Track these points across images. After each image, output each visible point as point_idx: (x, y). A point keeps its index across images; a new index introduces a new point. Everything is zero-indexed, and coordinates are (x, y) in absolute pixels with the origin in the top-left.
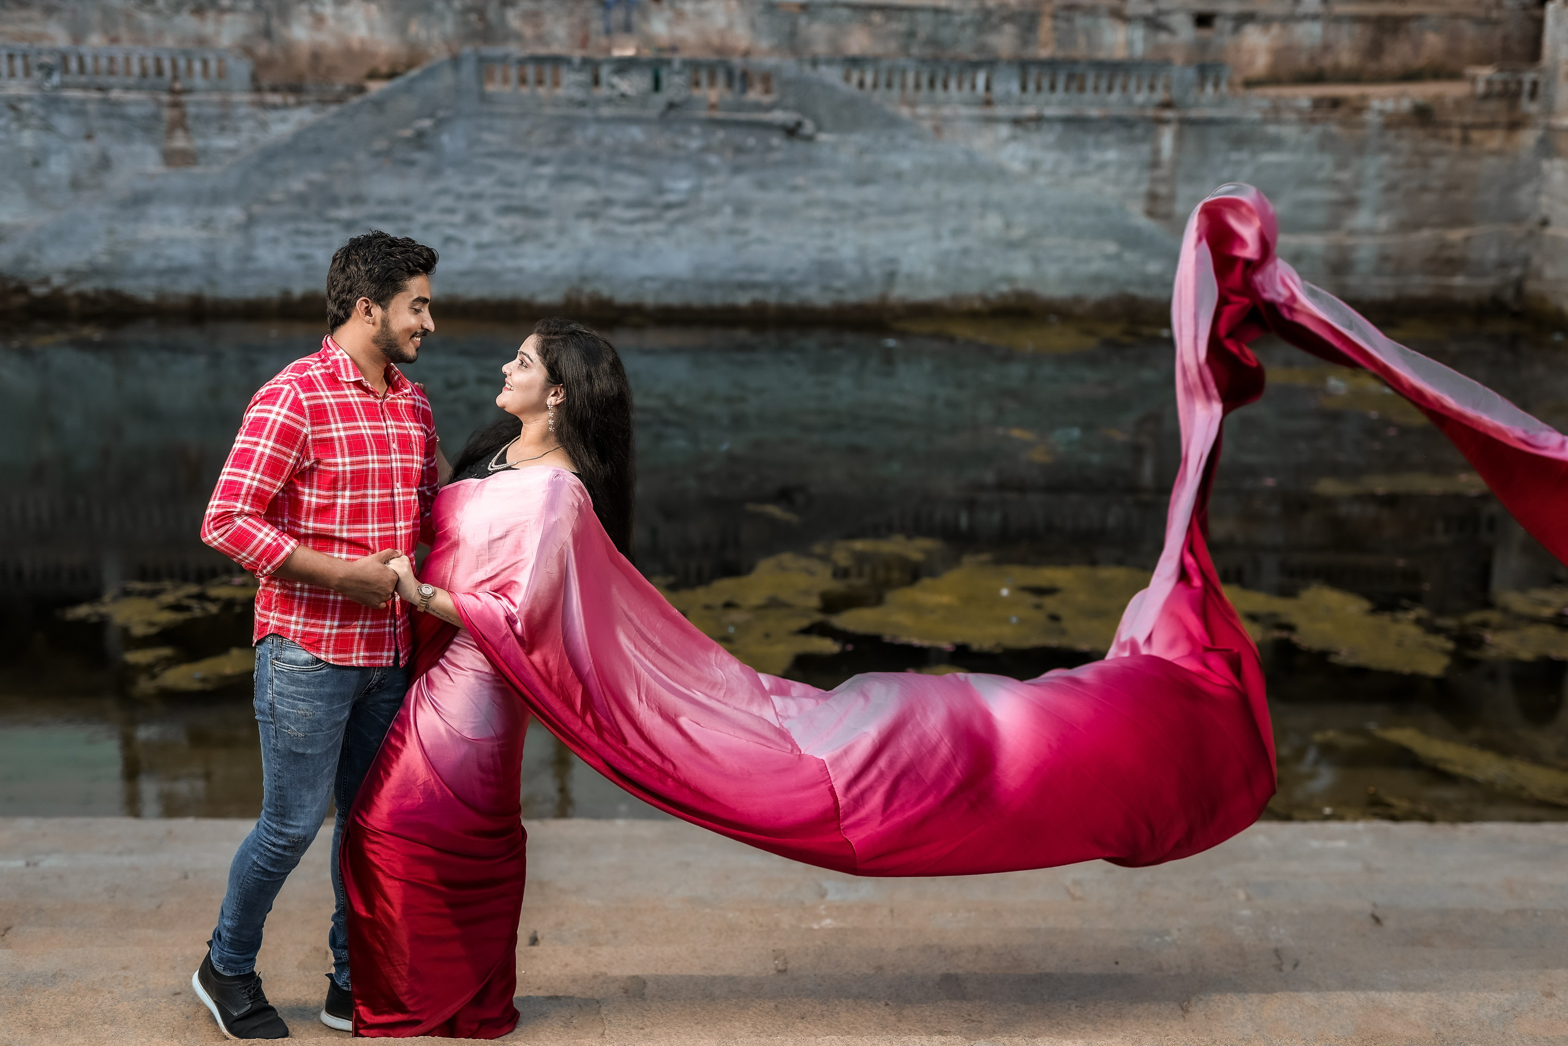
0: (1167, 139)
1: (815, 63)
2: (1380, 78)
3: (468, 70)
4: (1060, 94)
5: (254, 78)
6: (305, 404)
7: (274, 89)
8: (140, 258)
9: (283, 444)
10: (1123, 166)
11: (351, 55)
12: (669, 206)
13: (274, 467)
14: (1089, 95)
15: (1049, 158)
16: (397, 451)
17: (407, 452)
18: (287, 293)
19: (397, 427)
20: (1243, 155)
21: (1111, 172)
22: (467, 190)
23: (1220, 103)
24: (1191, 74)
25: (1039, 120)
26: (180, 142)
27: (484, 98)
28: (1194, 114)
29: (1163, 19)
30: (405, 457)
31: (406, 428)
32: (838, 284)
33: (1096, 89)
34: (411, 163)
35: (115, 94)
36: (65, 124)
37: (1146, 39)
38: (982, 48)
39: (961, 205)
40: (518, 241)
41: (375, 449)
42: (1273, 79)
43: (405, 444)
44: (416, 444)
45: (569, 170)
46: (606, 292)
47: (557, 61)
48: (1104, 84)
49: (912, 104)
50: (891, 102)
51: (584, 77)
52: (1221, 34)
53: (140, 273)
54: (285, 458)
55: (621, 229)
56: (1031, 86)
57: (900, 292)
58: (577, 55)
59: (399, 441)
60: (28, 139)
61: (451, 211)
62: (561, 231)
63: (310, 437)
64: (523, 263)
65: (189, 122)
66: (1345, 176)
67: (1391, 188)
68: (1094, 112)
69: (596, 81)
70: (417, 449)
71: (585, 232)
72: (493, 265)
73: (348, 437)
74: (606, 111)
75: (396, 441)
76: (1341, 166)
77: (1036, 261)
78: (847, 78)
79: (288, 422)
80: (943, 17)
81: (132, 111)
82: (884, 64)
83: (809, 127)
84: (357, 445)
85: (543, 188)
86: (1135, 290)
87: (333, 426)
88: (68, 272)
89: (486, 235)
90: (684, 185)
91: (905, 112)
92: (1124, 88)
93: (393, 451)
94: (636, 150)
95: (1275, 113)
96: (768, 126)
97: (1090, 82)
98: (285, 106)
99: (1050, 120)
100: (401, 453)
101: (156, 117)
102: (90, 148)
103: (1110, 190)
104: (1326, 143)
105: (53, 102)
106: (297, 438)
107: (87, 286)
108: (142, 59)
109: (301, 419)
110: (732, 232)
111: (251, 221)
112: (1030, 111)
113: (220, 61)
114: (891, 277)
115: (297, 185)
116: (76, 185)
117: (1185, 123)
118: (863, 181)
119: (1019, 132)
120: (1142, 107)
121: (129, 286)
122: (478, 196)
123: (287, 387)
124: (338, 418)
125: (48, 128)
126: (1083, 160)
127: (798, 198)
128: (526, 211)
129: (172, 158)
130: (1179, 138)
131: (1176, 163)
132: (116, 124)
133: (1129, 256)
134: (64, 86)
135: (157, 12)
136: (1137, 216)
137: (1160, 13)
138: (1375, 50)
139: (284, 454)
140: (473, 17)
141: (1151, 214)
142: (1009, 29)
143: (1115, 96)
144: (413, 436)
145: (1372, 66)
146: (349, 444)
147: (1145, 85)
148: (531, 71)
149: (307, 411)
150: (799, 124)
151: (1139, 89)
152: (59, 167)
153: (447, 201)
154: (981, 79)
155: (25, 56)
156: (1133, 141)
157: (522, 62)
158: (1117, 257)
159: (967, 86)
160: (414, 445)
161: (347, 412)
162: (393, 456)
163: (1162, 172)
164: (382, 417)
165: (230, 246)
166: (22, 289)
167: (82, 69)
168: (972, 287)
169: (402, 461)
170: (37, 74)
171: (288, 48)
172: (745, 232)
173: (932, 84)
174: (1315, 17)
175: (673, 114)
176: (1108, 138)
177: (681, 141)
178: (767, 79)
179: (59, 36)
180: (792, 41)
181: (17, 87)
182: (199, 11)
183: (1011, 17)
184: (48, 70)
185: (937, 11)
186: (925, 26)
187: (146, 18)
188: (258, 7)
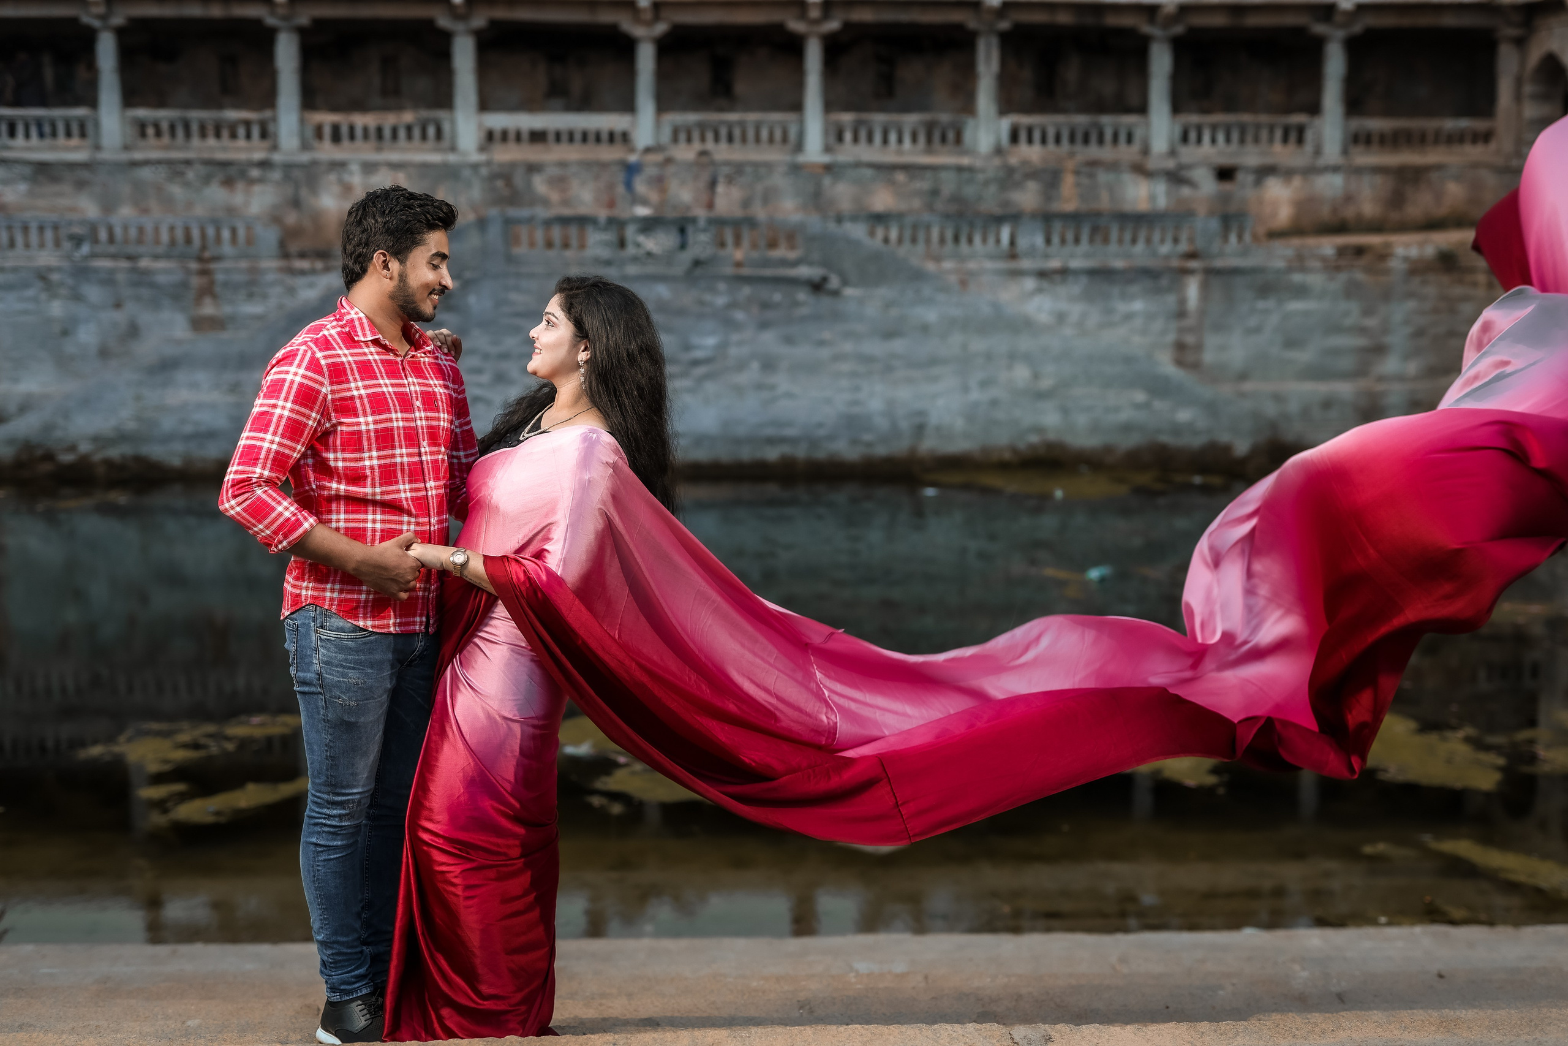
0: (1192, 290)
1: (839, 219)
2: (1403, 227)
3: (495, 232)
4: (1084, 246)
5: (282, 244)
6: (323, 362)
7: (302, 255)
8: (168, 424)
9: (302, 405)
10: (1150, 317)
12: (696, 363)
13: (293, 429)
14: (1113, 247)
15: (1076, 310)
16: (422, 409)
17: (432, 410)
19: (420, 384)
20: (1269, 304)
21: (1138, 322)
22: (493, 350)
23: (1245, 253)
24: (1214, 224)
25: (1064, 273)
26: (208, 309)
27: (510, 259)
28: (1219, 263)
29: (1185, 174)
30: (429, 414)
31: (430, 386)
32: (867, 437)
33: (1120, 241)
35: (144, 263)
36: (93, 293)
37: (1168, 194)
38: (1006, 204)
39: (989, 357)
41: (398, 407)
42: (1296, 230)
43: (429, 402)
44: (442, 402)
47: (583, 221)
48: (1128, 236)
49: (938, 259)
50: (914, 255)
51: (609, 236)
52: (1243, 188)
53: (167, 439)
54: (305, 420)
56: (1056, 239)
57: (929, 445)
58: (602, 214)
59: (423, 398)
60: (57, 308)
63: (330, 397)
65: (218, 289)
66: (1371, 322)
67: (1419, 333)
68: (1119, 264)
69: (622, 244)
70: (443, 406)
73: (368, 395)
74: (631, 270)
75: (420, 398)
76: (1367, 312)
77: (1065, 411)
78: (872, 234)
79: (306, 382)
80: (966, 175)
81: (161, 279)
82: (909, 220)
83: (834, 282)
84: (378, 404)
86: (1165, 439)
87: (353, 385)
88: (96, 439)
90: (711, 341)
91: (931, 266)
92: (1148, 241)
93: (416, 409)
94: (662, 308)
95: (1299, 262)
96: (794, 282)
97: (1114, 234)
98: (313, 272)
99: (1076, 273)
100: (425, 410)
101: (184, 285)
102: (119, 317)
103: (1137, 339)
104: (1351, 291)
105: (82, 272)
106: (316, 398)
107: (114, 453)
108: (172, 229)
109: (320, 378)
110: (759, 387)
112: (1055, 264)
113: (249, 228)
114: (920, 429)
116: (104, 353)
117: (1211, 273)
118: (890, 334)
119: (1045, 284)
120: (1167, 257)
121: (156, 452)
123: (304, 348)
124: (357, 376)
125: (77, 297)
126: (1109, 311)
127: (825, 353)
129: (199, 324)
130: (1205, 287)
131: (1202, 312)
132: (145, 292)
133: (1159, 405)
134: (94, 255)
135: (187, 184)
136: (1166, 365)
137: (1181, 167)
138: (1397, 200)
139: (303, 415)
140: (500, 183)
141: (1179, 363)
142: (1032, 186)
143: (1140, 248)
144: (438, 394)
145: (1395, 216)
146: (370, 402)
147: (1169, 236)
148: (556, 233)
149: (325, 369)
150: (825, 280)
151: (1162, 241)
152: (87, 336)
154: (1005, 233)
155: (56, 227)
156: (1158, 291)
157: (548, 223)
158: (1146, 406)
159: (991, 240)
160: (440, 402)
161: (366, 370)
162: (417, 414)
163: (1190, 322)
164: (403, 374)
166: (49, 457)
167: (111, 239)
168: (1001, 439)
169: (427, 419)
170: (67, 245)
171: (317, 217)
172: (772, 387)
173: (956, 239)
174: (1335, 169)
175: (698, 271)
176: (1135, 289)
178: (792, 236)
179: (89, 208)
180: (816, 200)
181: (47, 258)
182: (228, 183)
183: (1033, 174)
184: (77, 241)
185: (960, 169)
186: (949, 184)
187: (176, 190)
188: (287, 178)
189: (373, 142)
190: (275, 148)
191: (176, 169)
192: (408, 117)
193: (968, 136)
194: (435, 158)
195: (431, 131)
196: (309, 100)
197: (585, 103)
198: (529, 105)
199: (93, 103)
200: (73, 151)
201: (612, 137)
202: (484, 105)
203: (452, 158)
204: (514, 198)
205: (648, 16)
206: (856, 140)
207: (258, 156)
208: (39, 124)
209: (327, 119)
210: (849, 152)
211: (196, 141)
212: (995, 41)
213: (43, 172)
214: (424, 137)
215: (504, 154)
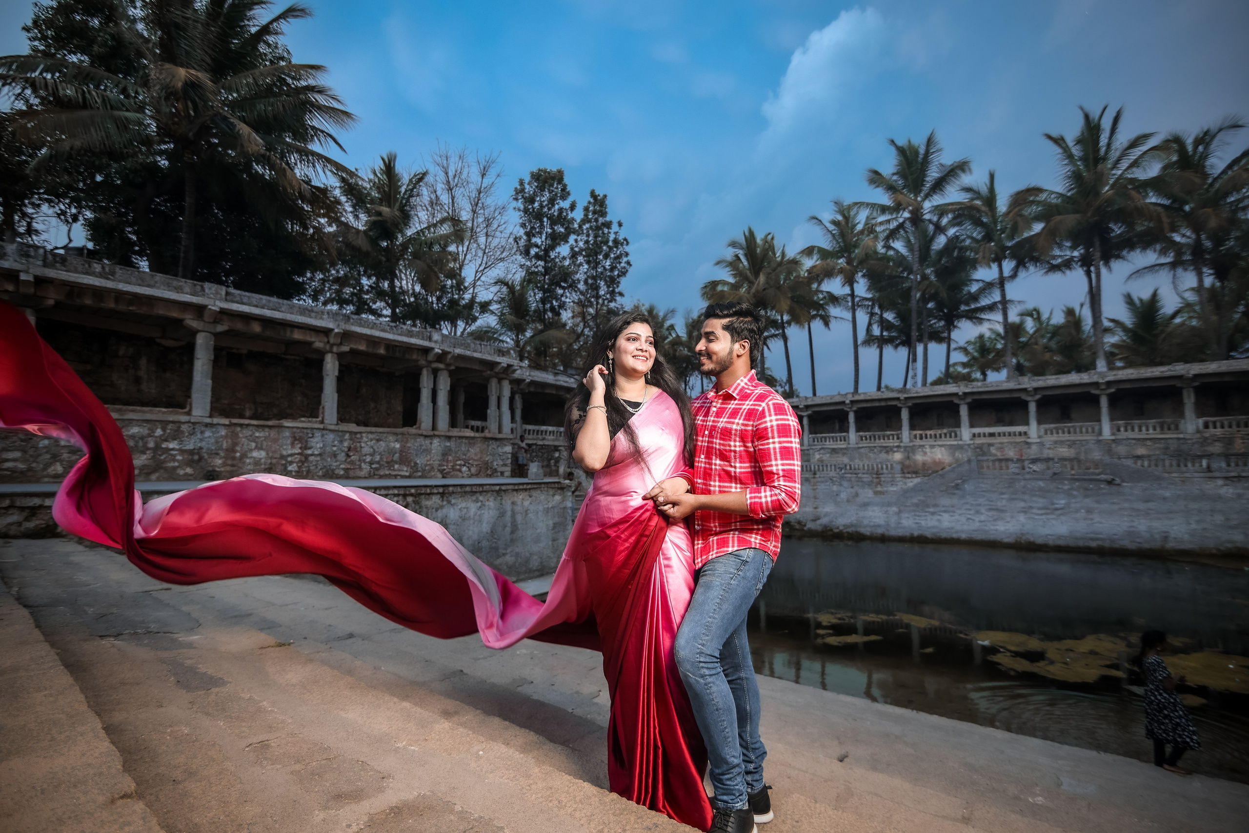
1: (1119, 458)
3: (974, 465)
5: (902, 469)
7: (909, 473)
8: (866, 522)
11: (935, 463)
12: (1057, 509)
18: (912, 534)
22: (974, 503)
25: (1239, 478)
26: (879, 489)
27: (980, 473)
32: (1138, 540)
34: (954, 494)
35: (860, 475)
36: (845, 484)
38: (1204, 451)
39: (1200, 511)
40: (995, 520)
45: (1015, 496)
46: (1032, 539)
47: (1007, 460)
49: (1169, 473)
50: (1157, 471)
51: (1018, 465)
53: (865, 527)
55: (1037, 517)
56: (1233, 464)
57: (1170, 545)
58: (1016, 458)
60: (835, 488)
61: (970, 510)
62: (1012, 517)
64: (998, 527)
65: (882, 483)
69: (1023, 468)
71: (1022, 518)
72: (987, 528)
74: (1028, 476)
78: (1135, 463)
80: (1181, 441)
81: (865, 480)
82: (1153, 458)
83: (1118, 481)
85: (1004, 502)
88: (845, 526)
89: (983, 518)
90: (1063, 502)
91: (1166, 475)
94: (1041, 489)
96: (1099, 481)
98: (912, 478)
101: (872, 482)
102: (852, 490)
105: (842, 478)
107: (849, 530)
108: (868, 466)
110: (1086, 519)
111: (900, 512)
112: (1233, 474)
113: (892, 465)
114: (1166, 538)
115: (915, 501)
116: (848, 501)
118: (1148, 501)
119: (1228, 482)
121: (862, 530)
122: (979, 505)
125: (841, 485)
127: (1116, 507)
128: (997, 510)
129: (876, 493)
132: (860, 483)
134: (845, 473)
135: (874, 453)
140: (978, 450)
142: (1217, 444)
148: (997, 463)
150: (1113, 480)
152: (843, 496)
153: (968, 507)
154: (1204, 463)
157: (994, 461)
165: (893, 520)
166: (831, 530)
171: (915, 462)
172: (1092, 519)
173: (1179, 465)
175: (1056, 477)
177: (1060, 486)
178: (1096, 465)
179: (846, 460)
180: (1109, 452)
181: (832, 474)
182: (887, 452)
183: (1218, 440)
184: (841, 469)
185: (1179, 439)
186: (1173, 446)
187: (871, 455)
188: (905, 450)
189: (933, 439)
190: (901, 442)
191: (871, 449)
192: (945, 431)
193: (1182, 426)
194: (955, 443)
195: (953, 434)
196: (912, 427)
197: (1011, 424)
198: (989, 425)
199: (847, 432)
200: (842, 445)
201: (1020, 434)
202: (972, 426)
203: (960, 443)
204: (984, 454)
205: (1033, 393)
206: (1126, 430)
207: (896, 444)
208: (833, 437)
209: (918, 432)
210: (1123, 435)
211: (877, 441)
212: (1191, 390)
213: (834, 451)
214: (951, 437)
215: (978, 441)
